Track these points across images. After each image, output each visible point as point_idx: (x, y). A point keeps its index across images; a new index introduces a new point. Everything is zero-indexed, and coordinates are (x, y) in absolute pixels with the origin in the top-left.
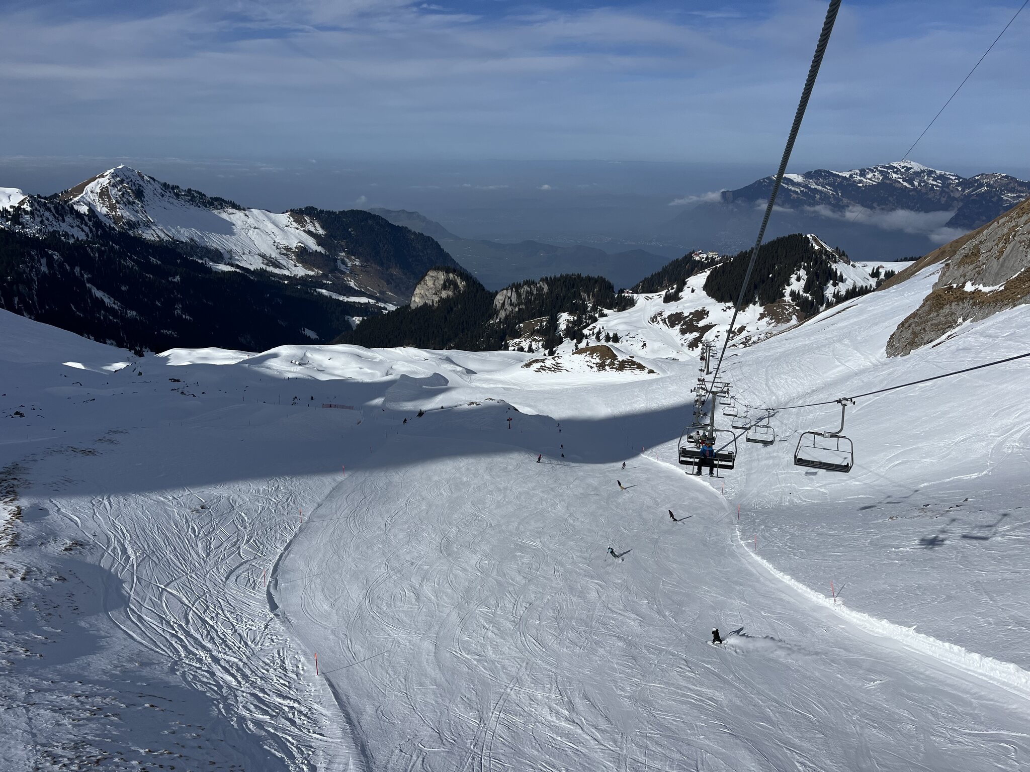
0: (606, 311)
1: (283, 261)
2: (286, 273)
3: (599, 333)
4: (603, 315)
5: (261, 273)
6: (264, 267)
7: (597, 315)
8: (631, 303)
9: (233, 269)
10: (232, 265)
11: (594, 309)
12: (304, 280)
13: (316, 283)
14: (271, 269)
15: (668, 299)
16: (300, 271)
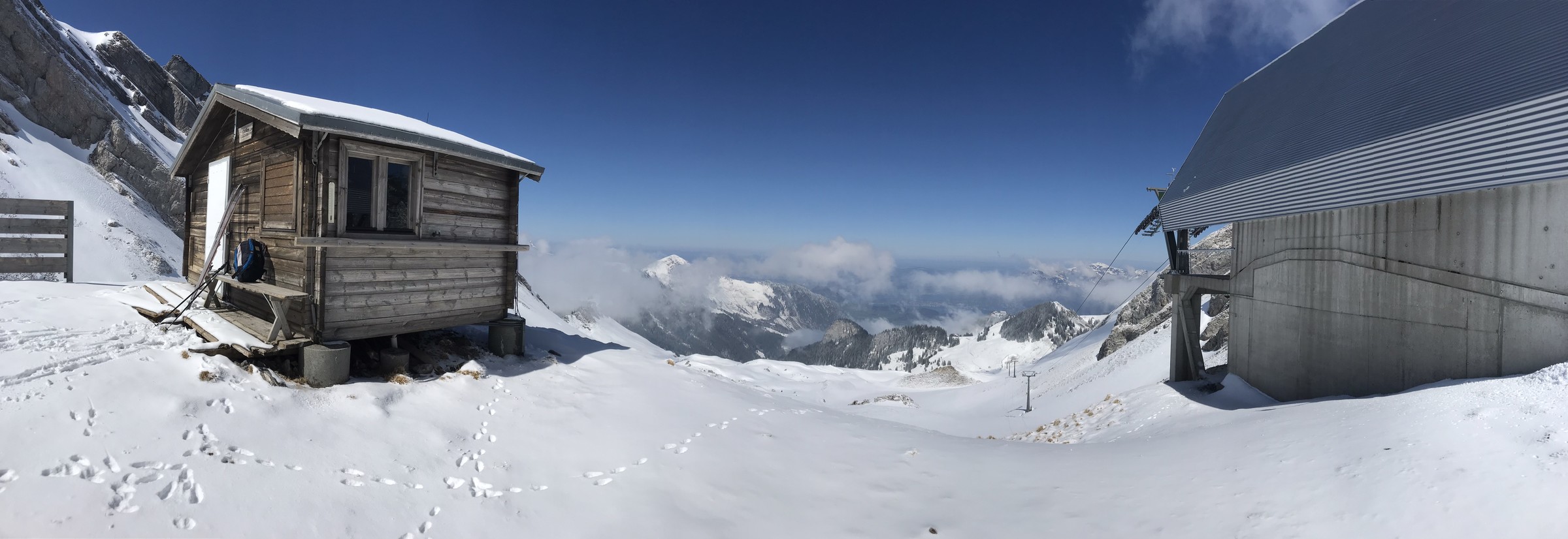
0: (942, 347)
1: (749, 309)
2: (751, 317)
3: (939, 361)
4: (940, 350)
5: (736, 316)
6: (739, 313)
7: (937, 350)
8: (957, 342)
9: (722, 312)
10: (722, 310)
11: (935, 346)
12: (759, 322)
13: (767, 324)
14: (742, 314)
15: (980, 339)
16: (758, 317)
